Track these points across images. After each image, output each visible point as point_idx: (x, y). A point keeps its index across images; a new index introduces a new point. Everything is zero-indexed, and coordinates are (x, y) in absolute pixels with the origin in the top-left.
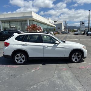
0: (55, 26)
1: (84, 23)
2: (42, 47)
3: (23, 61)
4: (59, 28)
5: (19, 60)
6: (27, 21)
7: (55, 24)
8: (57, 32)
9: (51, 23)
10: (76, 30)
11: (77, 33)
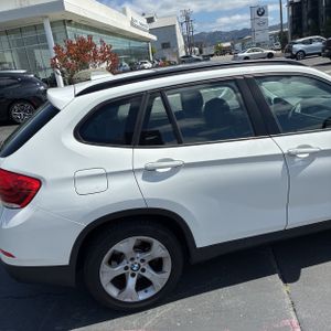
0: (155, 38)
1: (263, 13)
2: (278, 166)
4: (166, 46)
5: (131, 282)
6: (42, 26)
7: (151, 31)
8: (164, 59)
9: (137, 27)
10: (228, 44)
11: (246, 54)
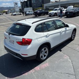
3: (46, 54)
